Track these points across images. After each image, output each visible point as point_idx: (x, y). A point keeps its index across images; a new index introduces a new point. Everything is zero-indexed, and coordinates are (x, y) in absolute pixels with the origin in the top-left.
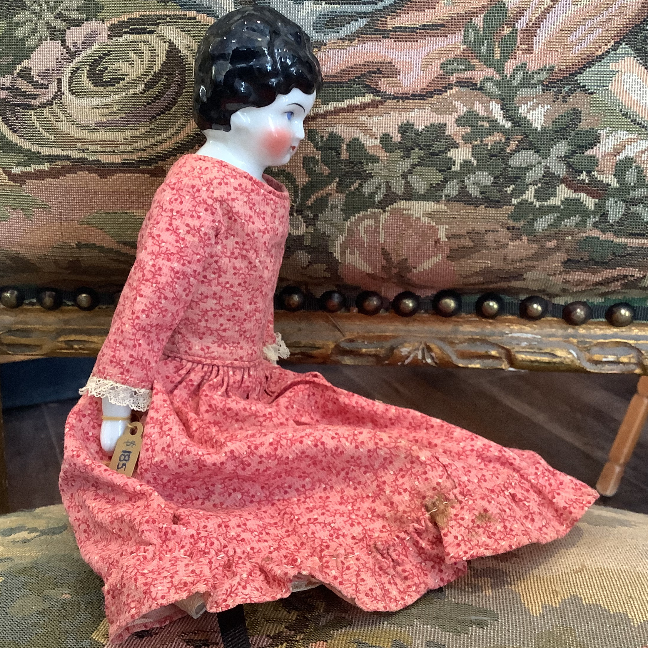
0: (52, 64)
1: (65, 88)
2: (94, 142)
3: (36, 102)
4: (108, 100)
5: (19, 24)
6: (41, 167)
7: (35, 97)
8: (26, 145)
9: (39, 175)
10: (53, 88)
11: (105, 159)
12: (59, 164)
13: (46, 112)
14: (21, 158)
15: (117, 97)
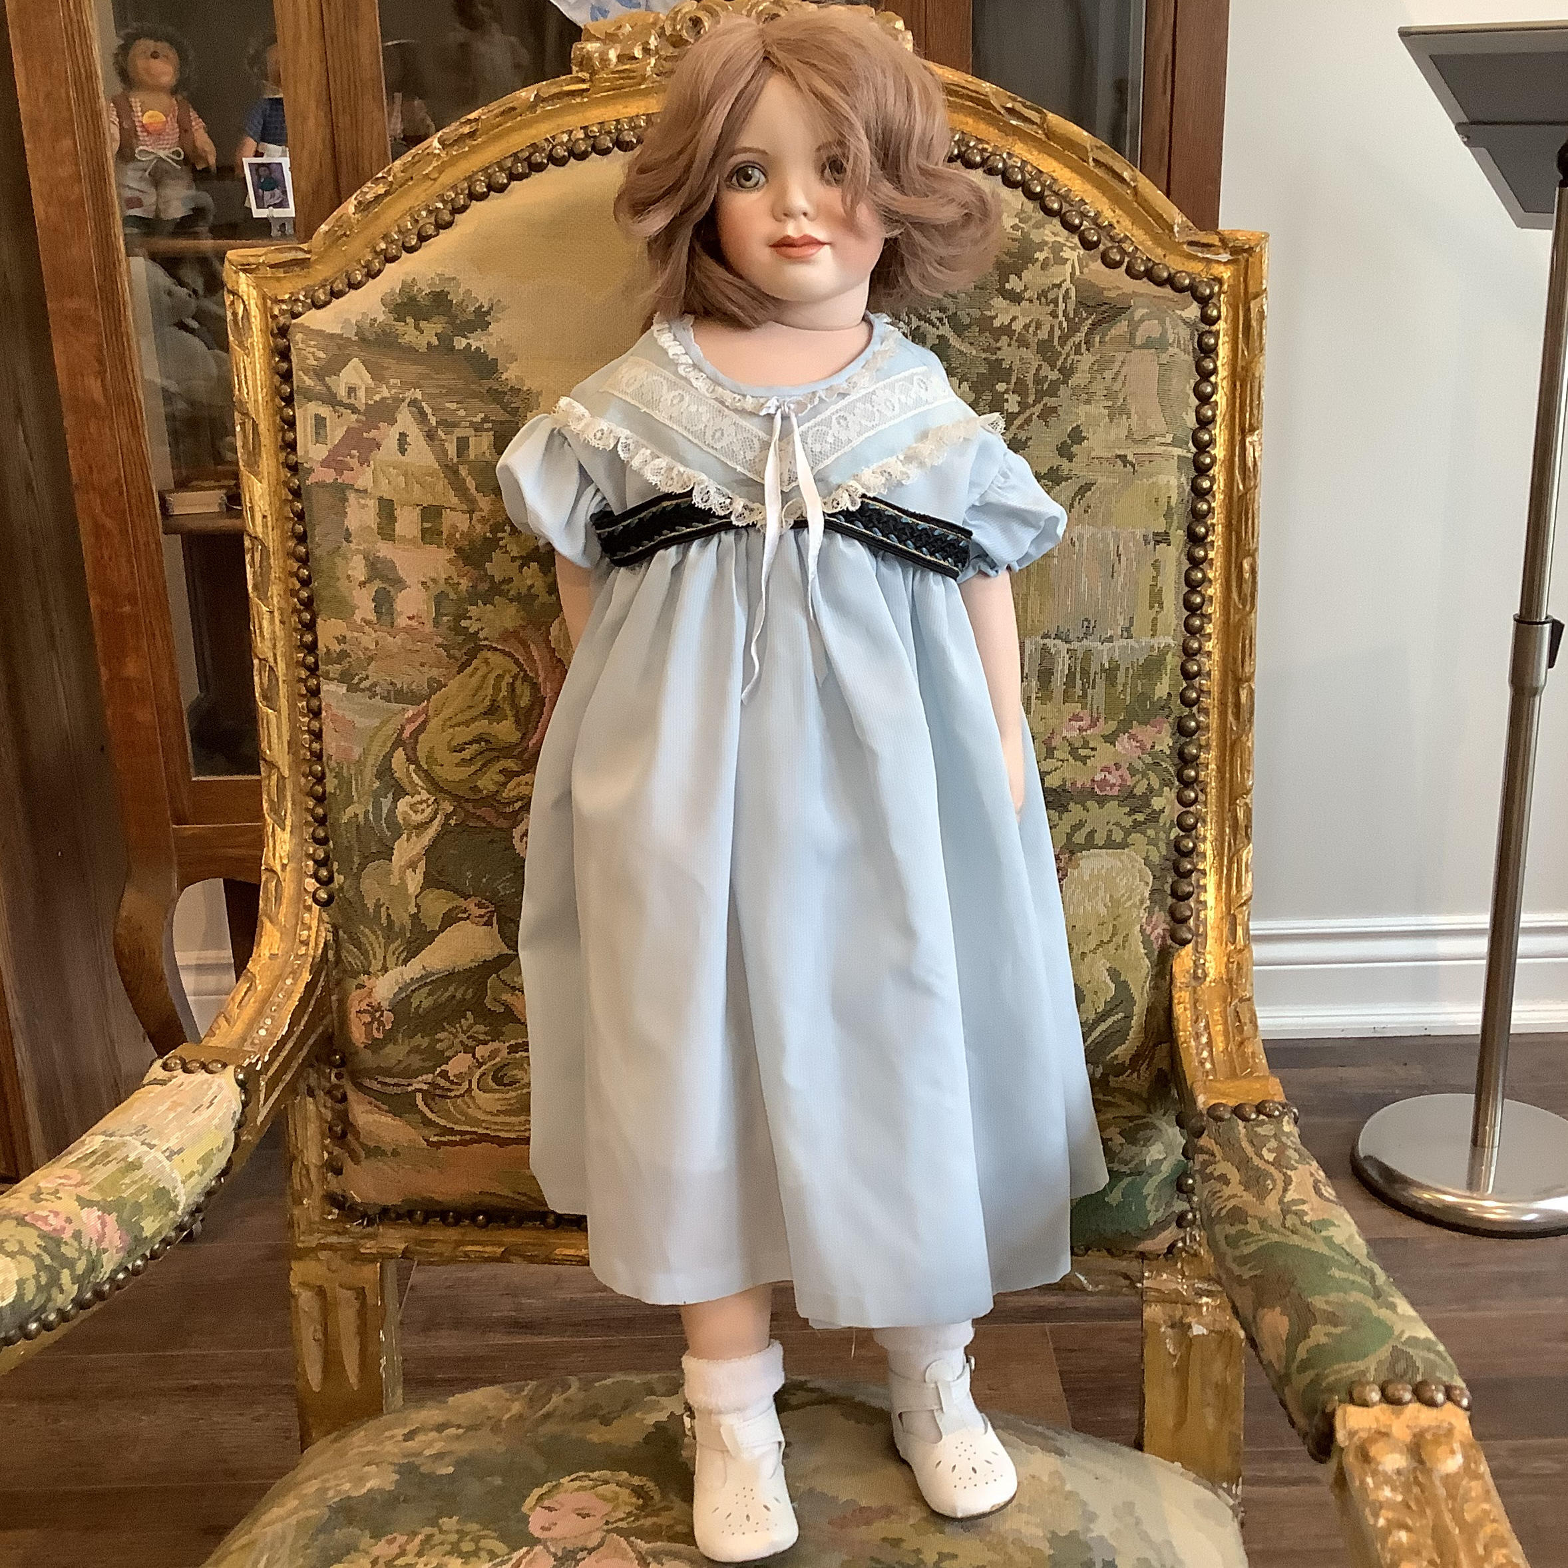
0: (465, 1070)
1: (474, 1085)
2: (496, 1123)
3: (452, 1094)
4: (507, 1096)
5: (442, 1041)
6: (453, 1138)
7: (451, 1090)
8: (442, 1122)
9: (453, 1144)
10: (466, 1085)
11: (502, 1134)
12: (468, 1137)
13: (459, 1101)
14: (438, 1130)
15: (514, 1094)
